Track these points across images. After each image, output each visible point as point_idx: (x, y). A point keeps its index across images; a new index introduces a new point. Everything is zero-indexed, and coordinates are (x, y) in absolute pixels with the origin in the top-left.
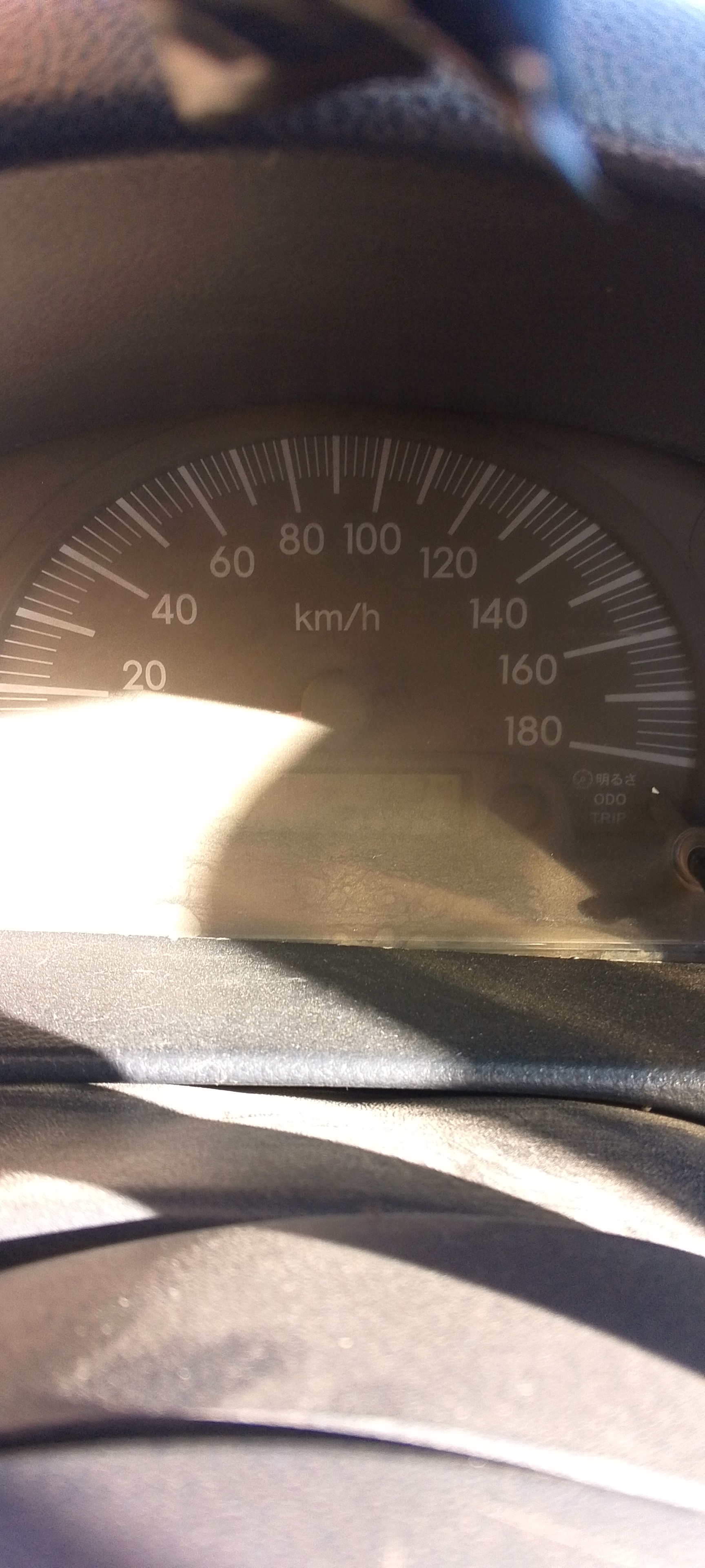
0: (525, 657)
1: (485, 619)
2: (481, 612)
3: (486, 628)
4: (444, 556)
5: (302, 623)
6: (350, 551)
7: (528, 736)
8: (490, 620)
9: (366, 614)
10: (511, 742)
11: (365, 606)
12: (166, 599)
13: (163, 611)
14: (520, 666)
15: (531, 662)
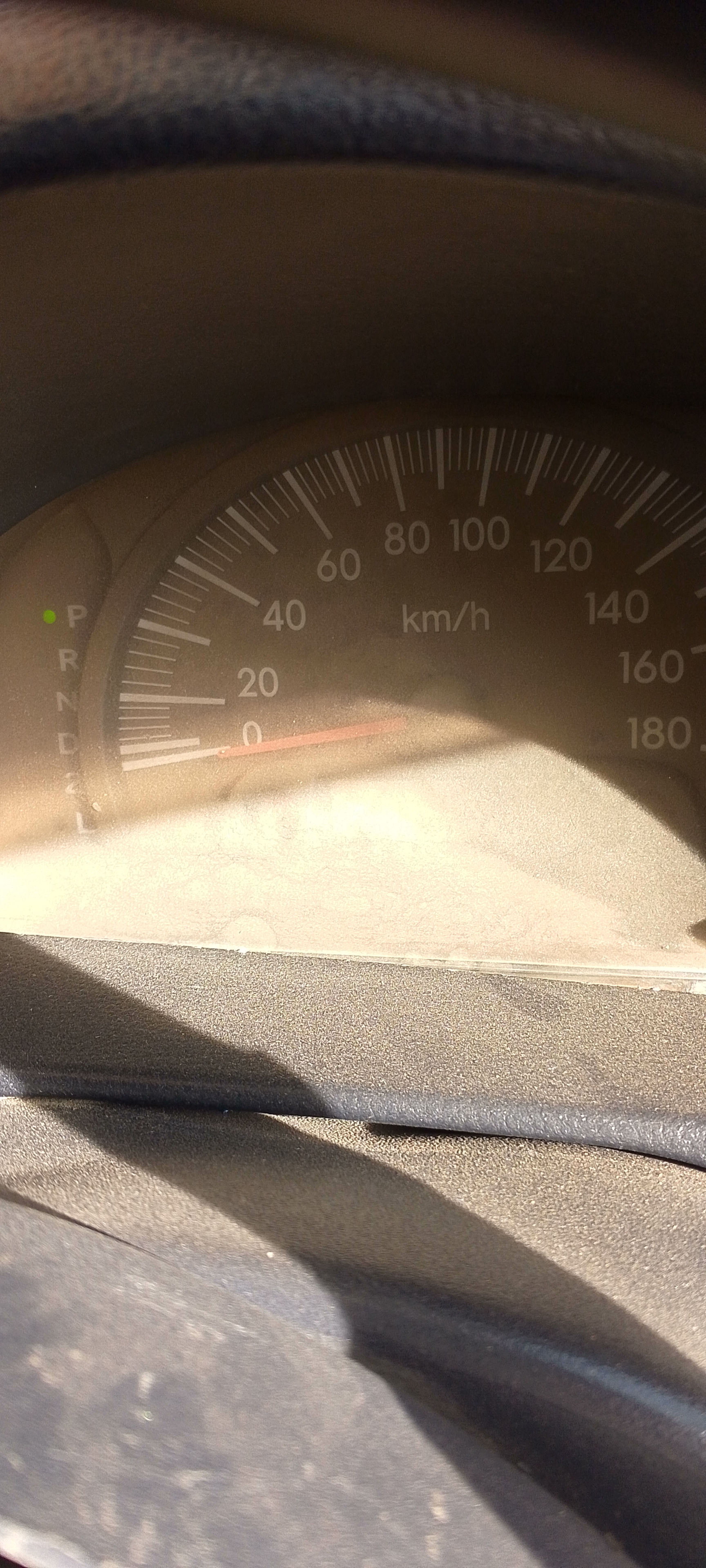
0: (648, 653)
1: (602, 614)
2: (598, 608)
3: (604, 623)
4: (556, 549)
5: (410, 625)
6: (456, 548)
7: (653, 739)
8: (608, 615)
9: (474, 613)
10: (634, 746)
11: (473, 604)
12: (276, 606)
13: (273, 617)
14: (642, 663)
15: (655, 659)
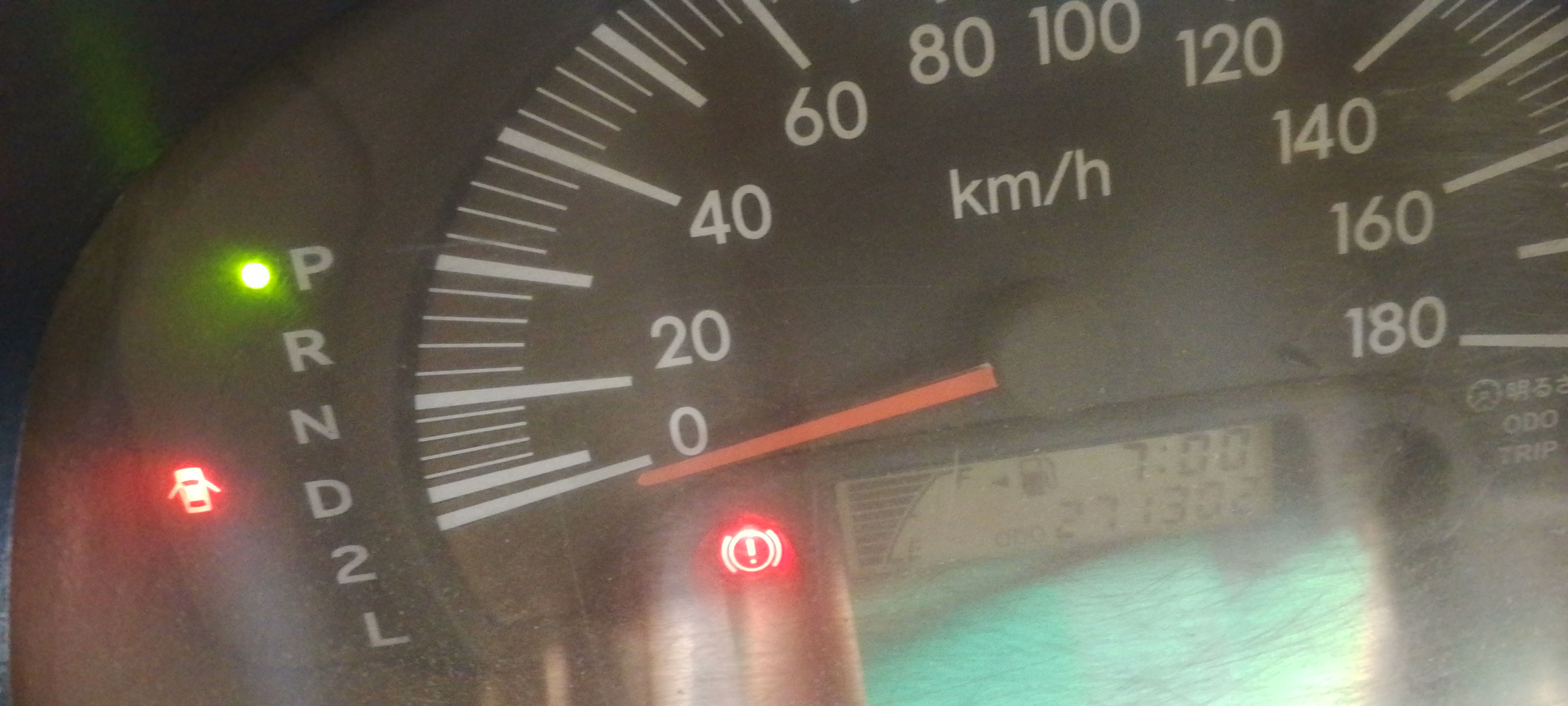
0: (1376, 200)
1: (1302, 145)
2: (1295, 133)
3: (1306, 159)
4: (1221, 42)
5: (966, 206)
6: (1045, 58)
7: (1387, 338)
8: (1312, 146)
9: (1082, 170)
10: (1358, 352)
11: (1080, 155)
12: (712, 200)
13: (709, 222)
14: (1369, 217)
15: (1388, 210)
